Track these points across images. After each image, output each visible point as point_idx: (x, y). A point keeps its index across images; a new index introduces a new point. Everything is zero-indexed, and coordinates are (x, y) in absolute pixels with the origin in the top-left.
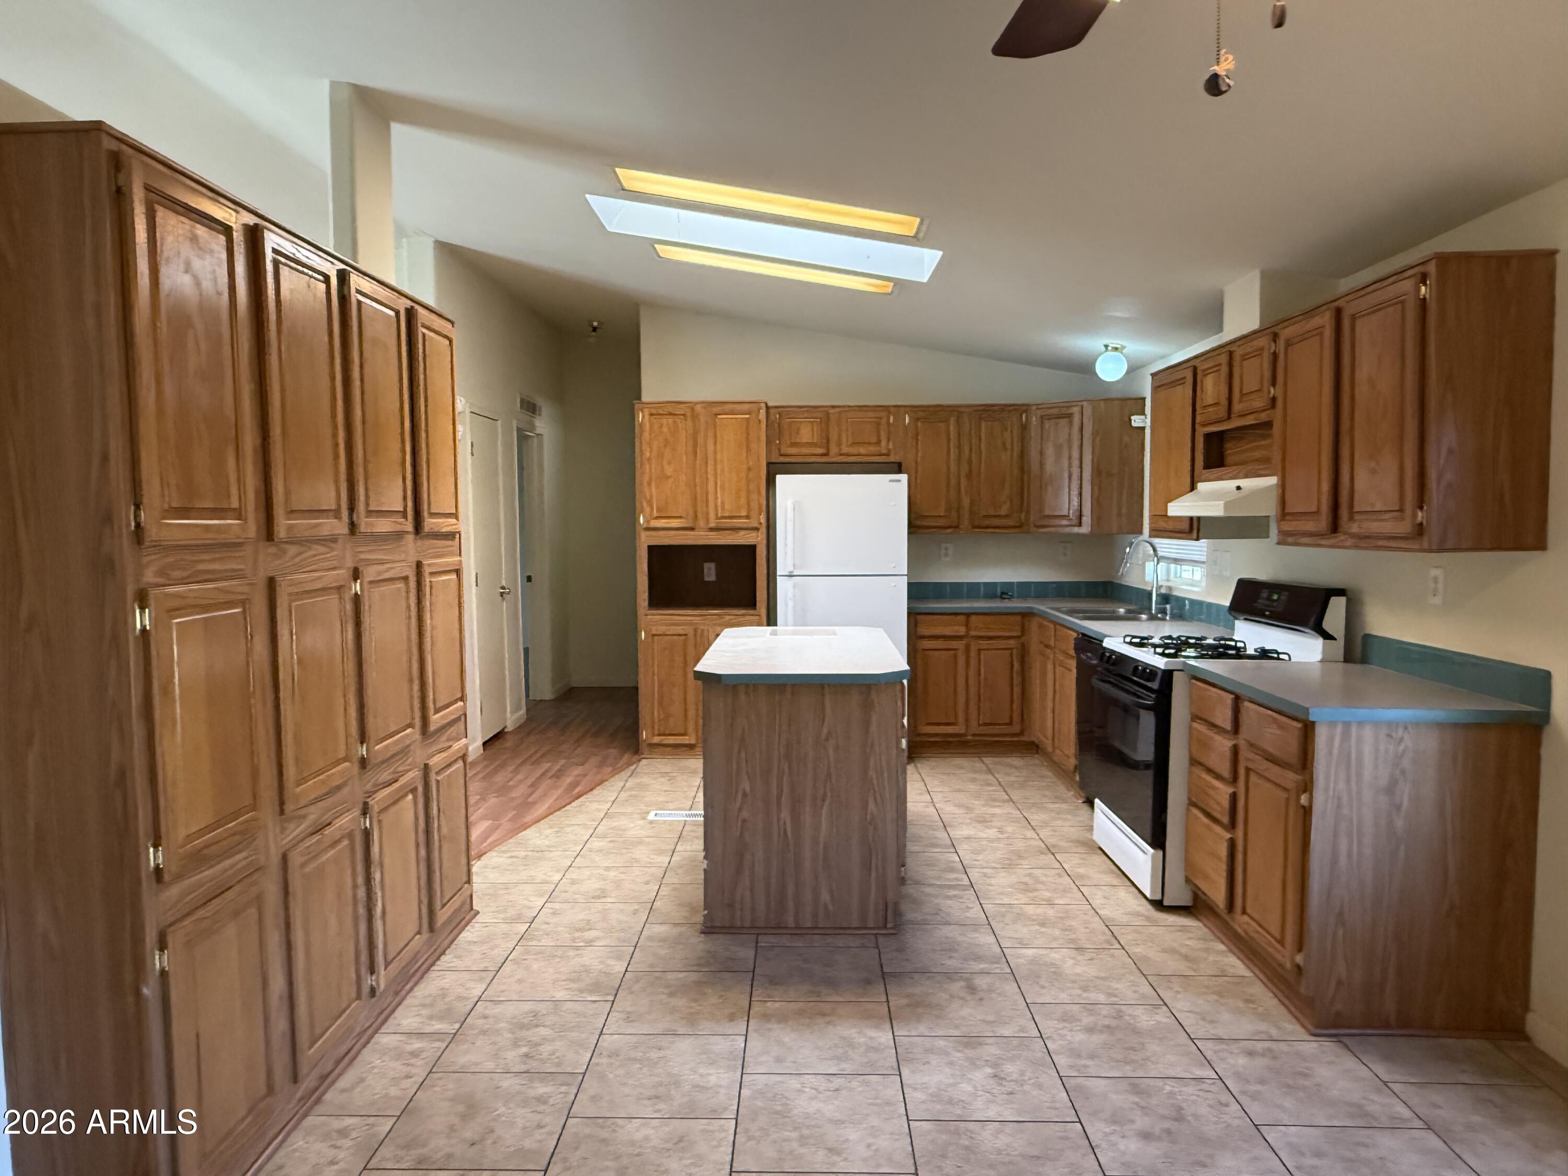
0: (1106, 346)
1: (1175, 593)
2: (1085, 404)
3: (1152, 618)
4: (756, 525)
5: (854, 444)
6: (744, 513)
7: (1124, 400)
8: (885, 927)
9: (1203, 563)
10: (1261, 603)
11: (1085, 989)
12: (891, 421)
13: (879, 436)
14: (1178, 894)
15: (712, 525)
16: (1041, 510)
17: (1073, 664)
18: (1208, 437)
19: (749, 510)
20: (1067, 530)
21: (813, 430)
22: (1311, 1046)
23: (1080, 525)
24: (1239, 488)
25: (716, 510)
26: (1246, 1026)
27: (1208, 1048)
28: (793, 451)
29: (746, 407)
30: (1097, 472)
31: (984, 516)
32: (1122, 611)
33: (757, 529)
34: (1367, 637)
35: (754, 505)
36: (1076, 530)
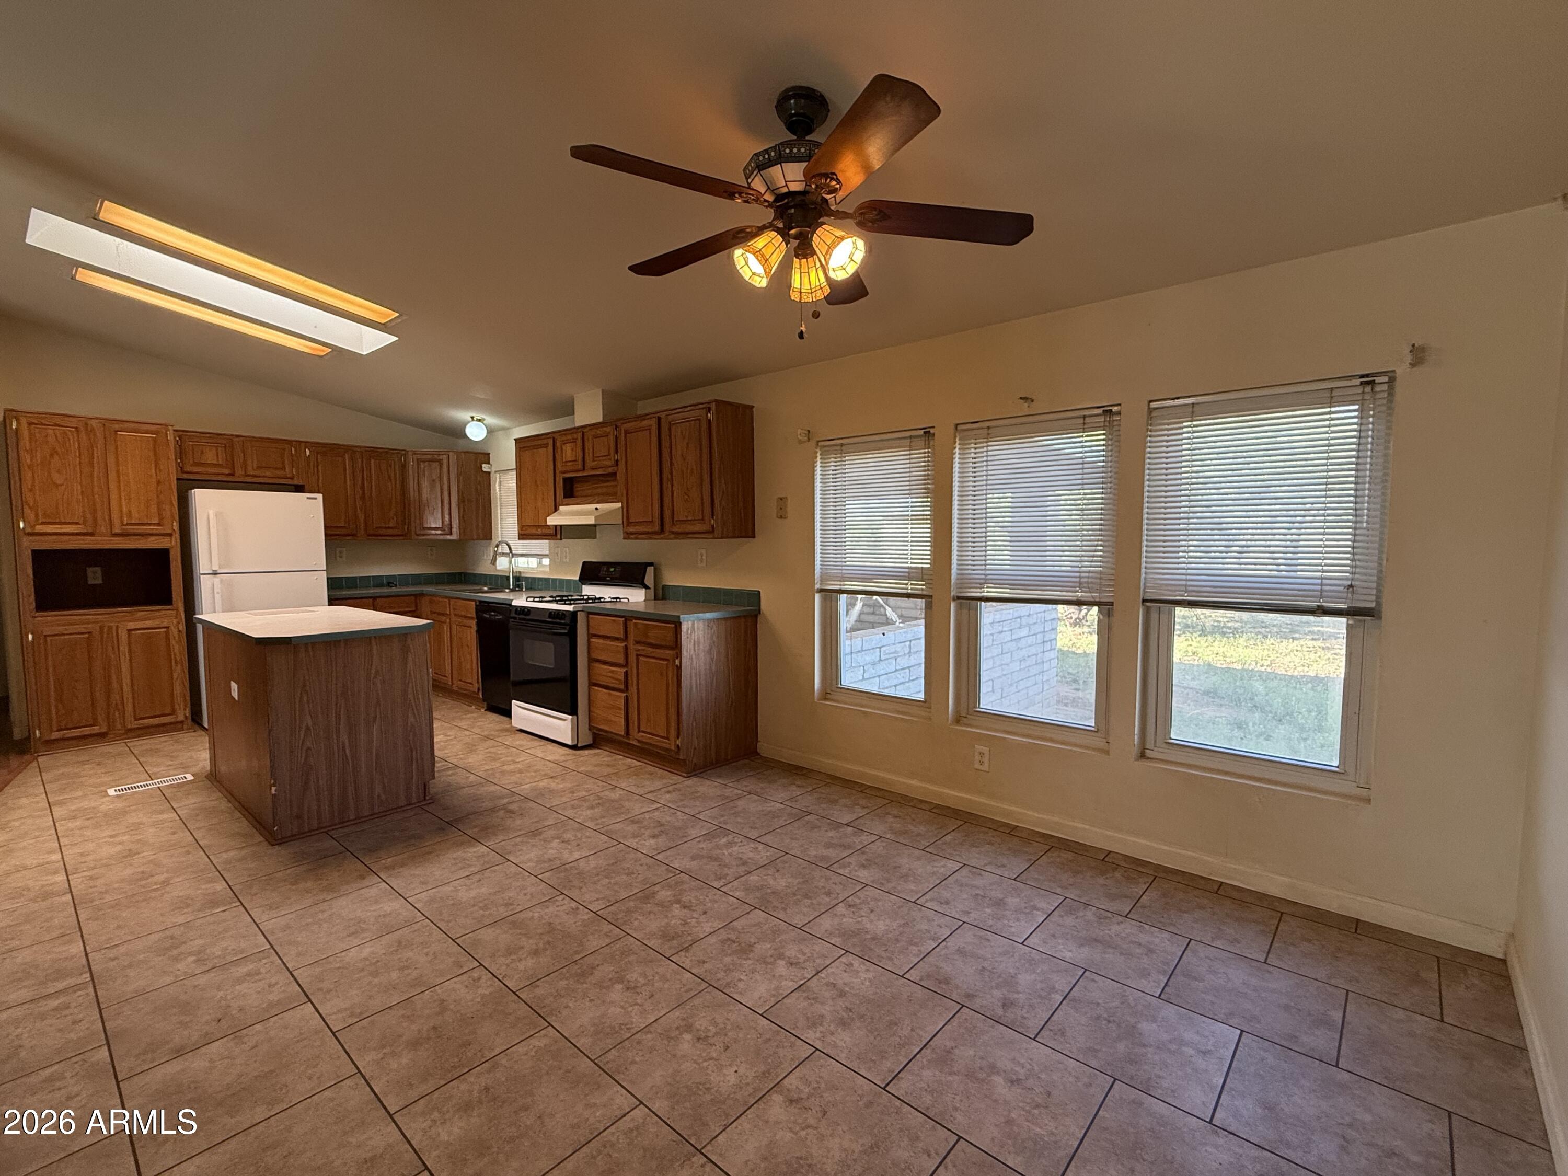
0: (472, 418)
1: (523, 575)
2: (451, 454)
3: (512, 590)
4: (169, 531)
5: (259, 468)
6: (156, 521)
7: (477, 454)
8: (425, 799)
9: (547, 555)
10: (603, 573)
11: (573, 792)
12: (293, 452)
13: (283, 463)
14: (586, 739)
15: (117, 530)
16: (421, 523)
17: (473, 623)
18: (566, 480)
19: (161, 518)
20: (441, 537)
21: (217, 453)
22: (689, 782)
23: (451, 534)
24: (597, 509)
25: (121, 518)
26: (658, 784)
27: (649, 796)
28: (195, 469)
29: (154, 428)
30: (462, 501)
31: (377, 528)
32: (486, 589)
33: (170, 535)
34: (664, 587)
35: (167, 514)
36: (449, 537)
